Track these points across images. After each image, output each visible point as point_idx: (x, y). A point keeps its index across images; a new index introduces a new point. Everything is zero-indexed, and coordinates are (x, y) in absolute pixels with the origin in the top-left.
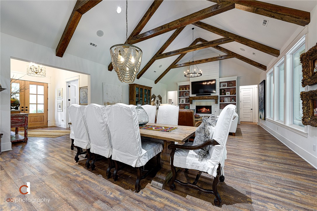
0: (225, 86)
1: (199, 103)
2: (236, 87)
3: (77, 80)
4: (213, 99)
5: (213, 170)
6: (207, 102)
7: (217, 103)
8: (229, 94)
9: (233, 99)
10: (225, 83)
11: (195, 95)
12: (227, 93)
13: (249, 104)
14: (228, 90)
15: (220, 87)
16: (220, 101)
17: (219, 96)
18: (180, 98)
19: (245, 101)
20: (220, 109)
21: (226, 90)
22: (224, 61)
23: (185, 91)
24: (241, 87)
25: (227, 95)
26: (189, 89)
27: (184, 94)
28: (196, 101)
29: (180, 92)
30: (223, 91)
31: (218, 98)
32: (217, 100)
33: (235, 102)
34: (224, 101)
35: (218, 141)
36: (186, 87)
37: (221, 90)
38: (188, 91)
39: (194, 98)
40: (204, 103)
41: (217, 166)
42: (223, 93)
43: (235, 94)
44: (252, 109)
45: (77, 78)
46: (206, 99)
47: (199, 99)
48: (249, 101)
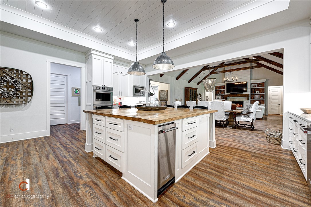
0: (255, 86)
1: (233, 99)
2: (265, 87)
3: (157, 86)
4: (245, 96)
5: (251, 120)
6: (240, 98)
7: (248, 99)
8: (259, 92)
9: (262, 96)
10: (255, 84)
11: (229, 94)
12: (257, 92)
13: (277, 100)
14: (258, 89)
15: (251, 87)
16: (251, 98)
17: (250, 94)
18: (216, 96)
19: (273, 98)
20: (251, 104)
21: (256, 89)
22: (254, 70)
23: (221, 90)
24: (269, 87)
25: (257, 93)
26: (224, 88)
27: (220, 92)
28: (230, 98)
29: (216, 91)
30: (253, 90)
31: (249, 96)
32: (249, 97)
33: (264, 98)
34: (254, 98)
35: (252, 112)
36: (221, 87)
37: (251, 89)
38: (223, 90)
39: (229, 96)
40: (237, 99)
41: (252, 119)
42: (253, 92)
43: (264, 93)
44: (279, 104)
45: (158, 85)
46: (239, 96)
47: (233, 96)
48: (277, 98)
